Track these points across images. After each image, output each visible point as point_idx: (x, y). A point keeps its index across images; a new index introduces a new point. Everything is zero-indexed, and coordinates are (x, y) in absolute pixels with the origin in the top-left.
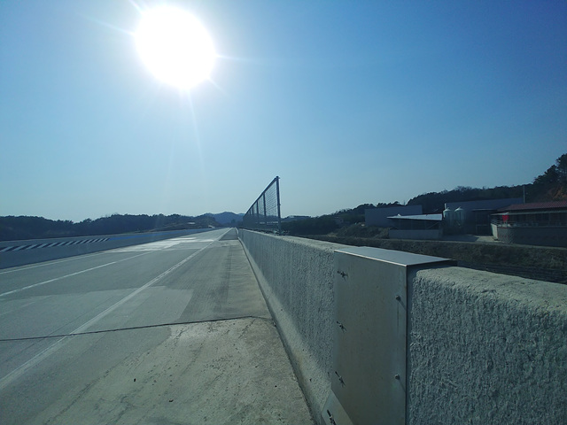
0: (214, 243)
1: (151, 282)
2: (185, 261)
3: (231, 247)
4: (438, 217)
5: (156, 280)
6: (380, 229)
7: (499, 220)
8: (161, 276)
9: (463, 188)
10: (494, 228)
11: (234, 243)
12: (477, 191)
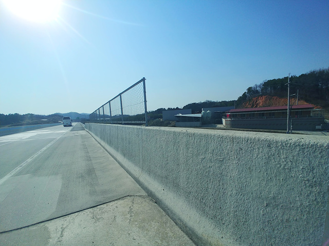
0: (66, 133)
1: (14, 172)
2: (45, 148)
3: (82, 135)
4: (199, 115)
5: (18, 169)
6: (171, 122)
7: (226, 117)
8: (24, 164)
9: (208, 101)
10: (224, 120)
11: (83, 133)
12: (214, 103)
